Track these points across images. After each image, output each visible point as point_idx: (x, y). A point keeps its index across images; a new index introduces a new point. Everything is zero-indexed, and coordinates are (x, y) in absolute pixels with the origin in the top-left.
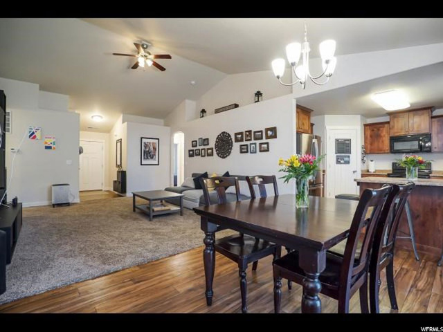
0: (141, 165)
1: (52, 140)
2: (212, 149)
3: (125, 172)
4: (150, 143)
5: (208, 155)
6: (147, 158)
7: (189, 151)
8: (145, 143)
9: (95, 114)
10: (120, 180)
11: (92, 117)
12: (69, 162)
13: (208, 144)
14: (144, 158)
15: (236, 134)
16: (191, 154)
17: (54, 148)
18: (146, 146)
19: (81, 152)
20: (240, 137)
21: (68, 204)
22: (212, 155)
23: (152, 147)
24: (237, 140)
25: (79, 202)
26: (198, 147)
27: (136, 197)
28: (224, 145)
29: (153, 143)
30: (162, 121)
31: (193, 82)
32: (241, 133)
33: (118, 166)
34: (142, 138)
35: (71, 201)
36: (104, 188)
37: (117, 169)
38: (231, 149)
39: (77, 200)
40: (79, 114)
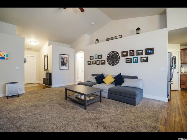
0: (60, 69)
1: (6, 54)
2: (104, 61)
3: (51, 73)
4: (64, 57)
5: (102, 64)
6: (63, 66)
7: (88, 62)
8: (62, 57)
9: (32, 40)
10: (48, 78)
11: (30, 42)
12: (17, 68)
13: (102, 58)
14: (62, 66)
15: (122, 52)
16: (89, 63)
17: (7, 59)
18: (63, 59)
19: (25, 62)
20: (125, 54)
21: (18, 96)
22: (104, 63)
23: (65, 60)
24: (123, 56)
25: (24, 93)
26: (94, 60)
27: (67, 91)
28: (113, 58)
29: (66, 57)
30: (69, 46)
31: (93, 23)
32: (127, 52)
33: (45, 70)
34: (60, 54)
35: (19, 93)
36: (36, 82)
37: (46, 72)
38: (119, 60)
39: (23, 92)
40: (24, 38)
